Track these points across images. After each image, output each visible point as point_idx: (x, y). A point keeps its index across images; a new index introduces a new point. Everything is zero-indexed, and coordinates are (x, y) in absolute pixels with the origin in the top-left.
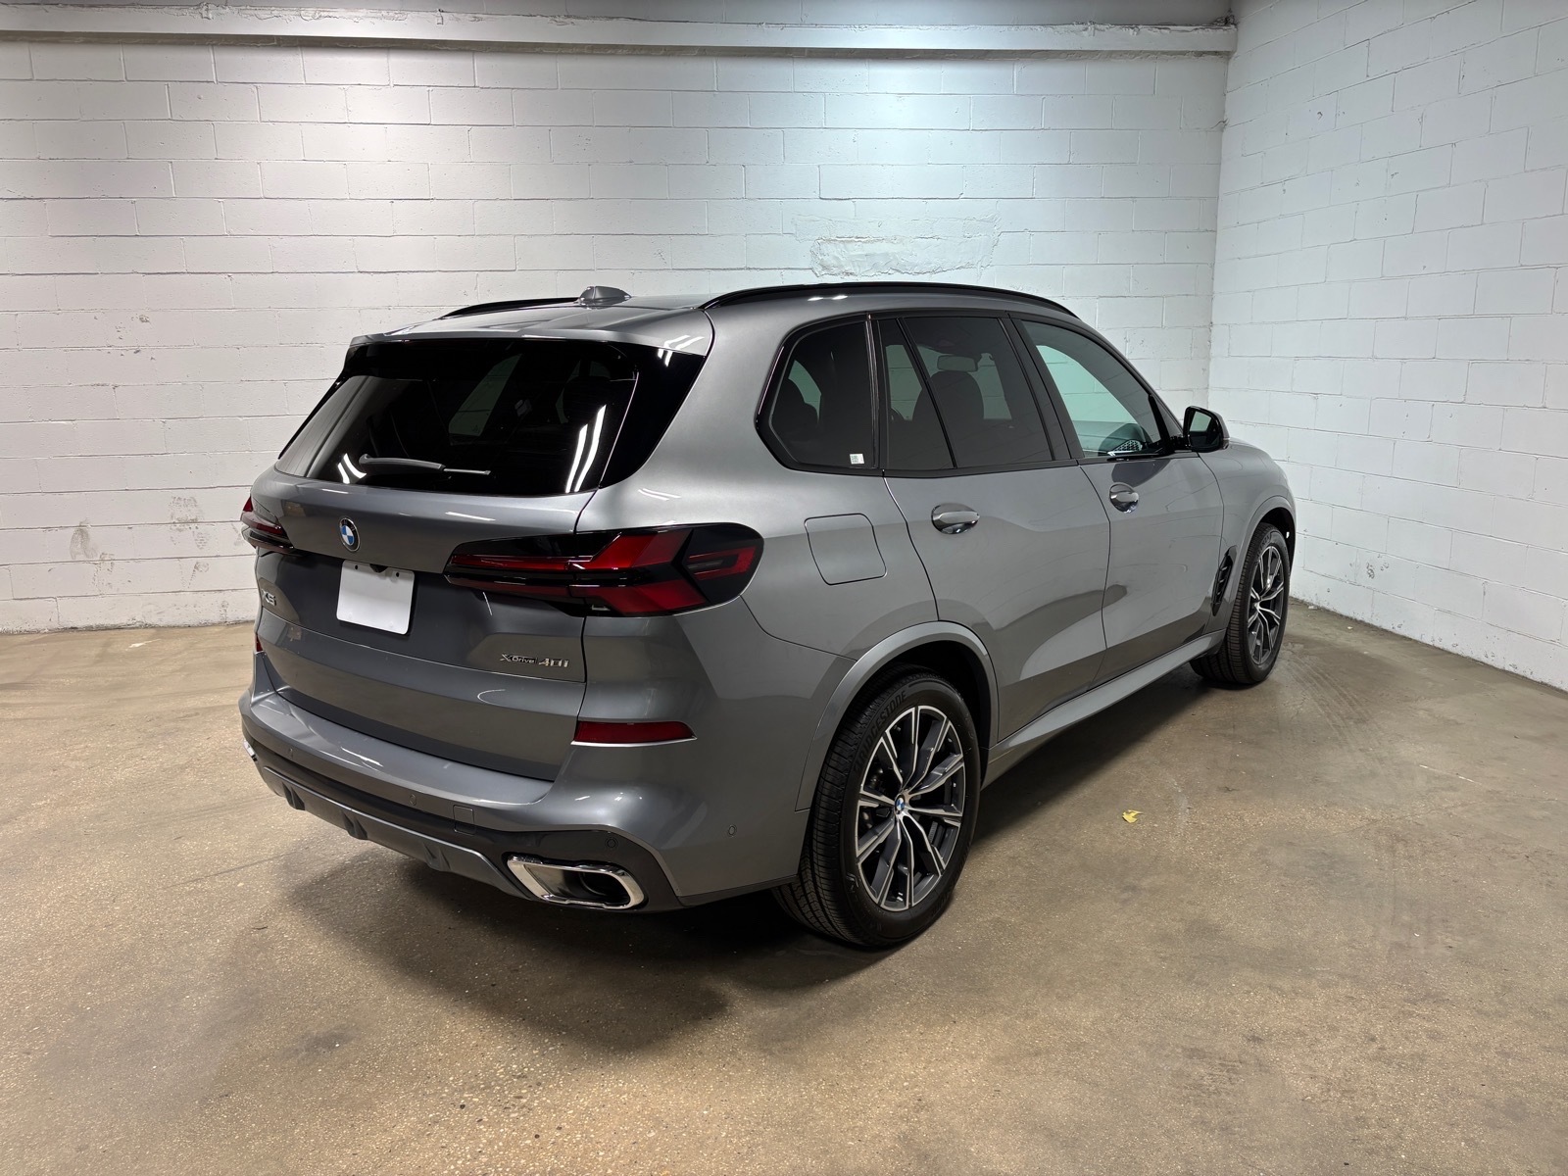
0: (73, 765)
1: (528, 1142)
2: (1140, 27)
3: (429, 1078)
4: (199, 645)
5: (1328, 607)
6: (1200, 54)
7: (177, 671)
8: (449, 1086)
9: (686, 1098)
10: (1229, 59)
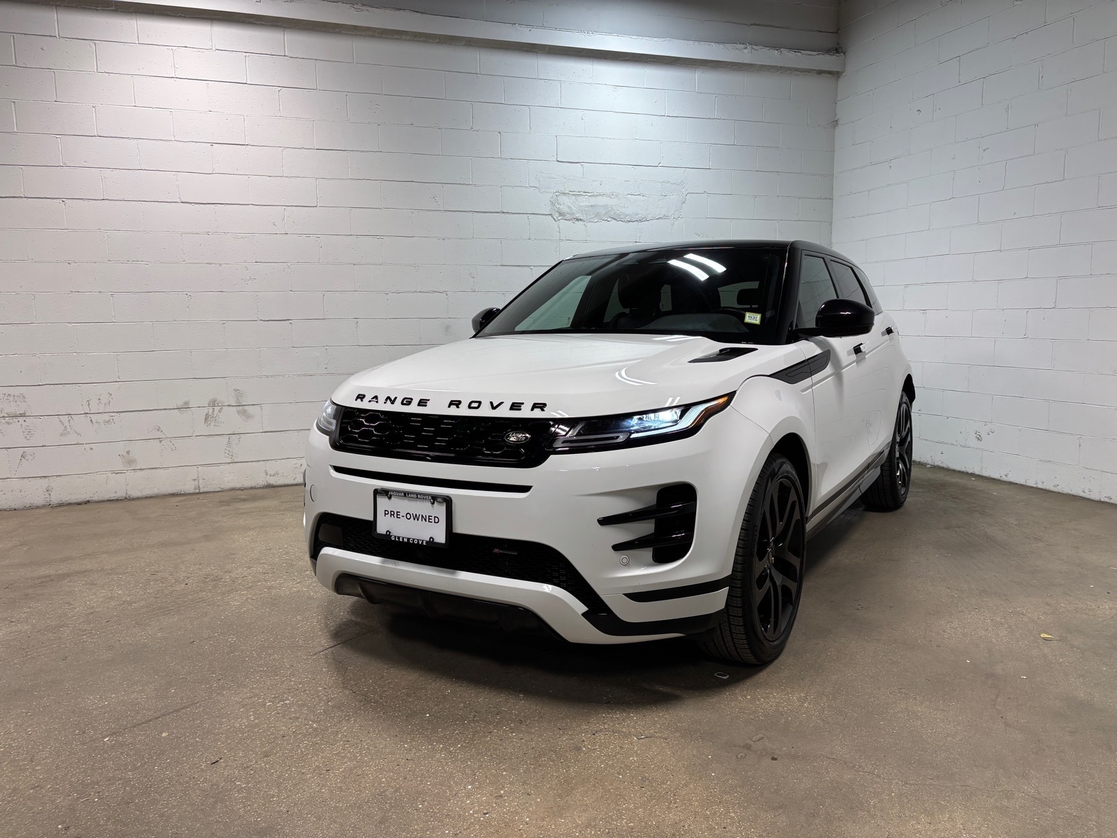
4: (31, 523)
5: (942, 465)
6: (820, 72)
7: (17, 546)
10: (839, 77)
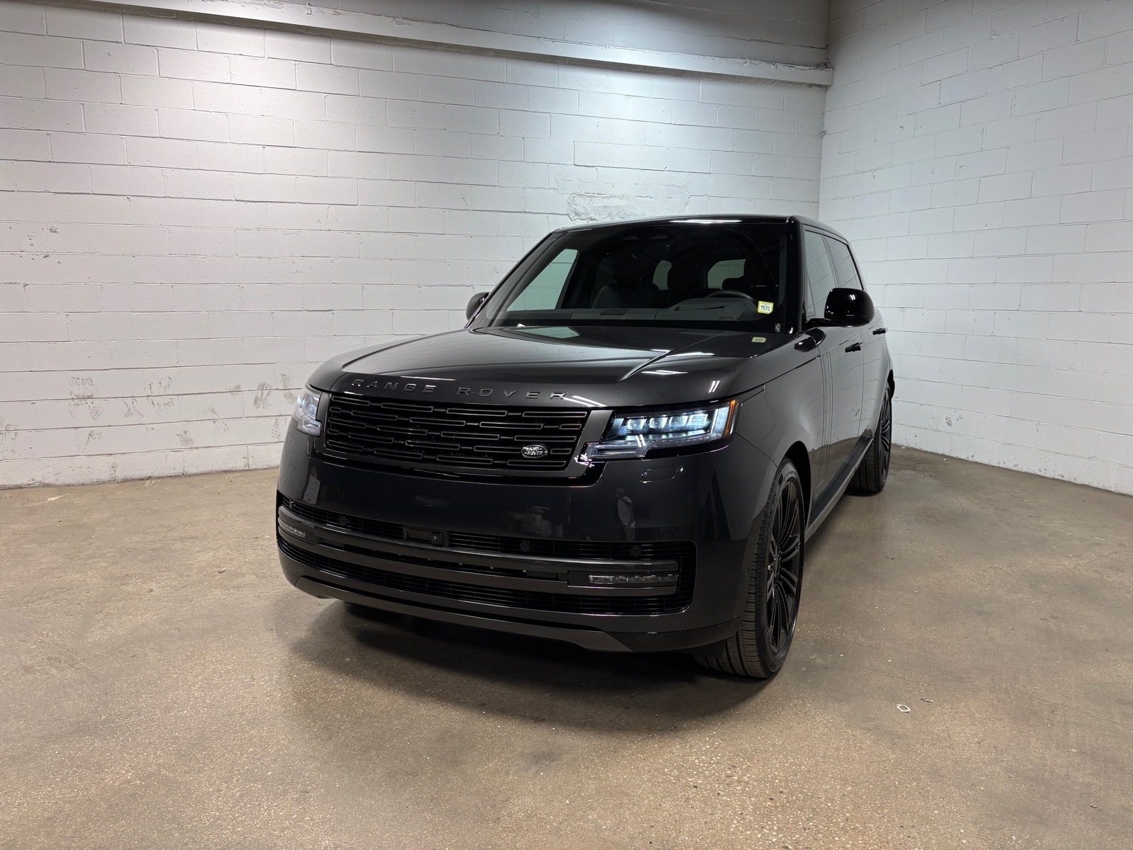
2: (777, 64)
4: (111, 497)
5: (915, 447)
6: (811, 85)
10: (827, 90)
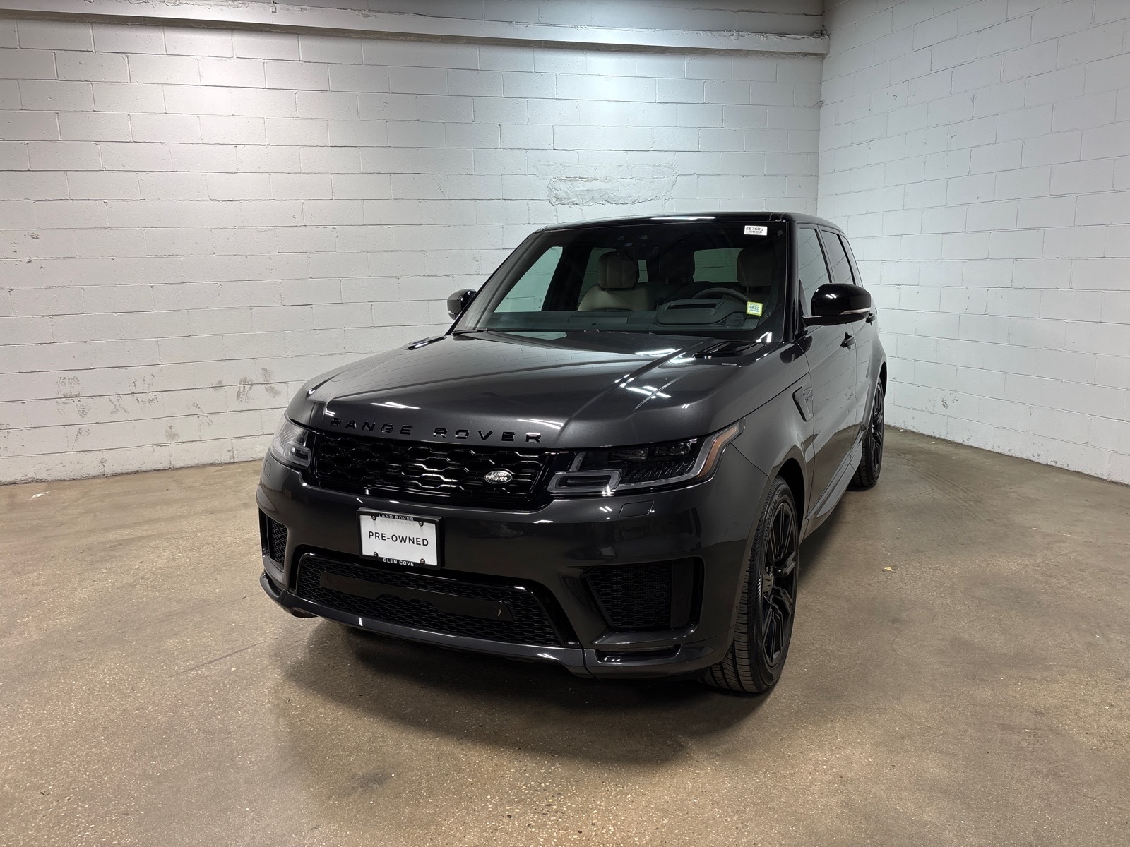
0: (36, 589)
1: (575, 836)
2: (768, 35)
3: (471, 798)
4: (92, 493)
5: (913, 430)
6: (805, 55)
7: (83, 513)
8: (491, 803)
9: (675, 793)
10: (824, 58)
